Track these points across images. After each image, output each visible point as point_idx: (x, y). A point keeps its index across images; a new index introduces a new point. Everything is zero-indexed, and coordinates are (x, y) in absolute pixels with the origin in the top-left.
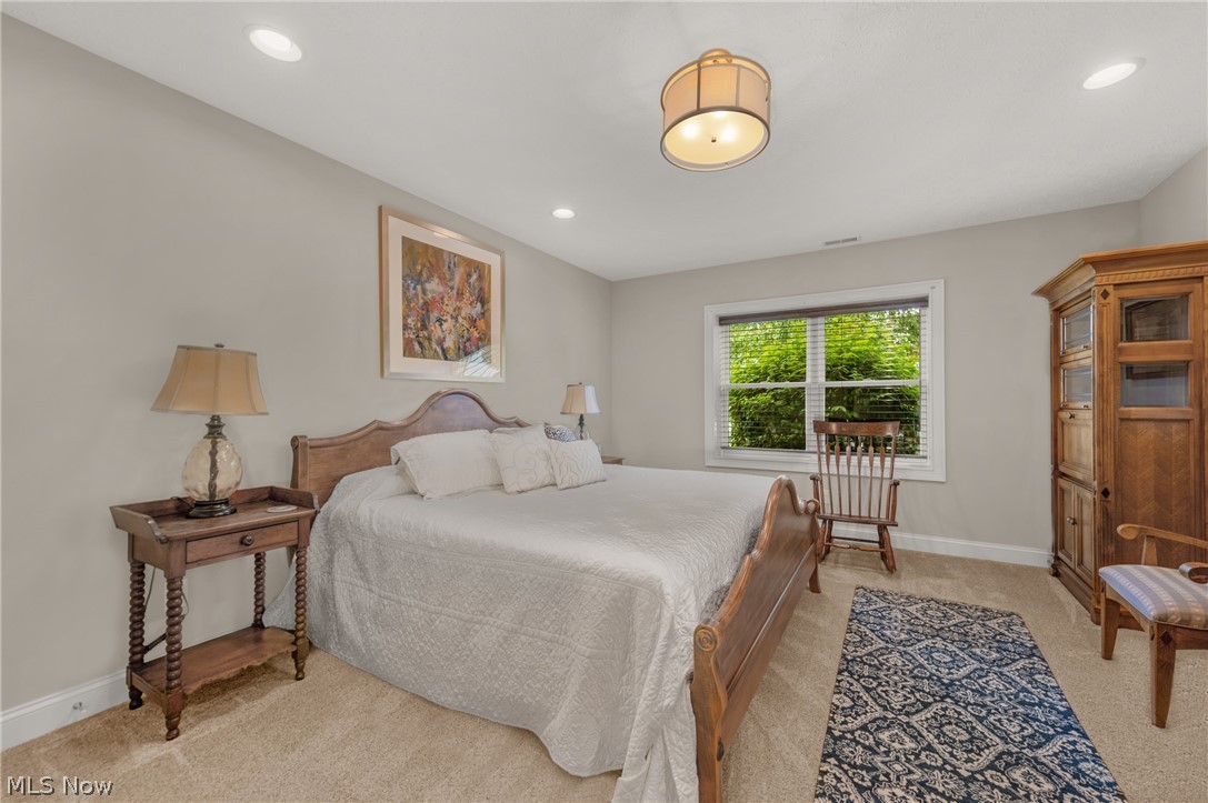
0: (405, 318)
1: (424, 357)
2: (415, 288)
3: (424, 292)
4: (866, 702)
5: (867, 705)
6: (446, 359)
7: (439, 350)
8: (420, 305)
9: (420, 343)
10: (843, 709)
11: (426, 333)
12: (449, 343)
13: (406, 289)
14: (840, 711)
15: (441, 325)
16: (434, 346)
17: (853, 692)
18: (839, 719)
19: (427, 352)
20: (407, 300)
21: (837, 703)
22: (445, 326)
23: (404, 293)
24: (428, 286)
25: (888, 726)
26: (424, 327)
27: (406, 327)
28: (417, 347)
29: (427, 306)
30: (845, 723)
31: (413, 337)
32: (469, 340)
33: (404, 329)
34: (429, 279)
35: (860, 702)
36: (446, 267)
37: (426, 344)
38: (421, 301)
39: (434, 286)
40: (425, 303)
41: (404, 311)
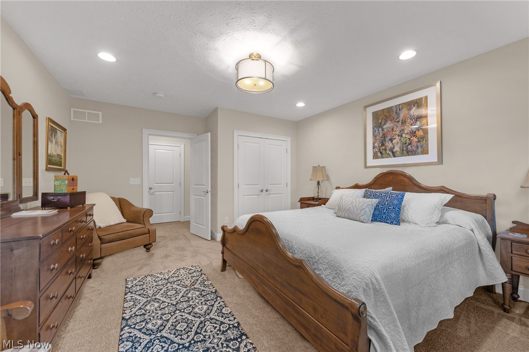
0: (374, 144)
1: (383, 158)
2: (378, 130)
3: (383, 130)
4: (219, 316)
5: (217, 315)
6: (394, 156)
7: (390, 153)
8: (381, 136)
9: (381, 153)
10: (223, 308)
11: (384, 148)
12: (397, 149)
13: (374, 132)
14: (224, 306)
15: (392, 141)
16: (388, 152)
17: (226, 317)
18: (222, 303)
19: (384, 155)
20: (374, 136)
21: (227, 308)
22: (394, 141)
23: (373, 134)
24: (385, 127)
25: (206, 312)
26: (383, 145)
27: (374, 147)
28: (379, 154)
29: (384, 136)
30: (219, 303)
31: (377, 150)
32: (410, 144)
33: (373, 149)
34: (385, 124)
35: (220, 315)
36: (395, 113)
37: (384, 152)
38: (381, 134)
39: (389, 125)
40: (384, 134)
41: (373, 141)
